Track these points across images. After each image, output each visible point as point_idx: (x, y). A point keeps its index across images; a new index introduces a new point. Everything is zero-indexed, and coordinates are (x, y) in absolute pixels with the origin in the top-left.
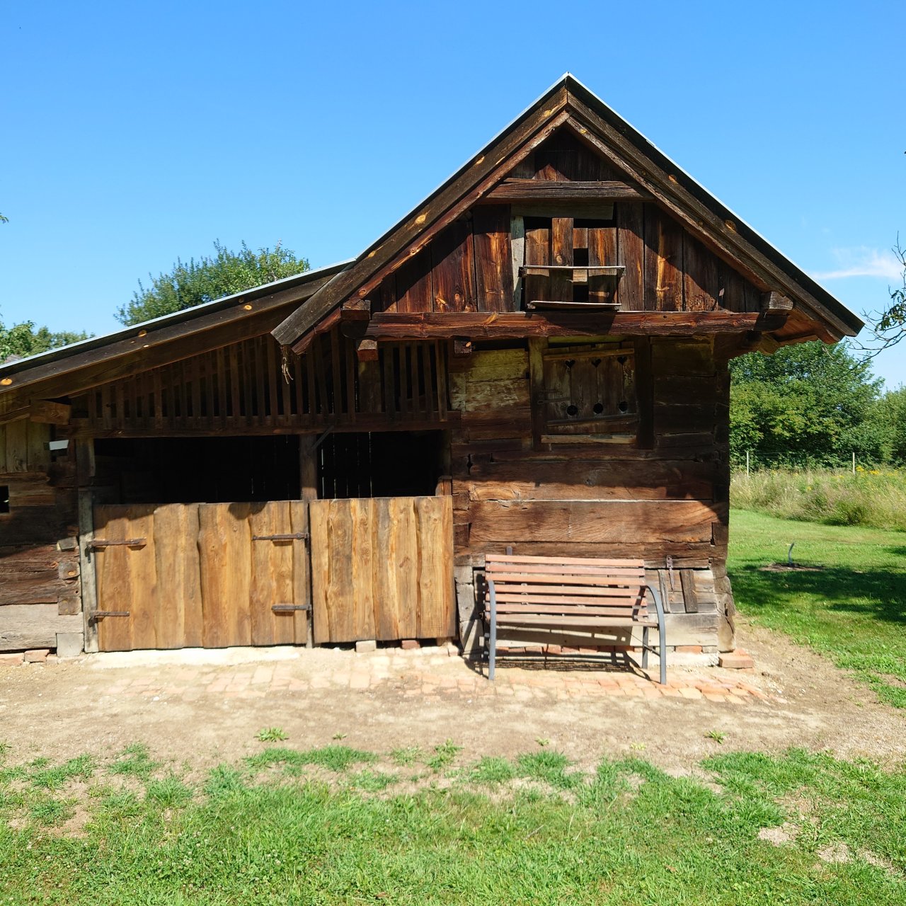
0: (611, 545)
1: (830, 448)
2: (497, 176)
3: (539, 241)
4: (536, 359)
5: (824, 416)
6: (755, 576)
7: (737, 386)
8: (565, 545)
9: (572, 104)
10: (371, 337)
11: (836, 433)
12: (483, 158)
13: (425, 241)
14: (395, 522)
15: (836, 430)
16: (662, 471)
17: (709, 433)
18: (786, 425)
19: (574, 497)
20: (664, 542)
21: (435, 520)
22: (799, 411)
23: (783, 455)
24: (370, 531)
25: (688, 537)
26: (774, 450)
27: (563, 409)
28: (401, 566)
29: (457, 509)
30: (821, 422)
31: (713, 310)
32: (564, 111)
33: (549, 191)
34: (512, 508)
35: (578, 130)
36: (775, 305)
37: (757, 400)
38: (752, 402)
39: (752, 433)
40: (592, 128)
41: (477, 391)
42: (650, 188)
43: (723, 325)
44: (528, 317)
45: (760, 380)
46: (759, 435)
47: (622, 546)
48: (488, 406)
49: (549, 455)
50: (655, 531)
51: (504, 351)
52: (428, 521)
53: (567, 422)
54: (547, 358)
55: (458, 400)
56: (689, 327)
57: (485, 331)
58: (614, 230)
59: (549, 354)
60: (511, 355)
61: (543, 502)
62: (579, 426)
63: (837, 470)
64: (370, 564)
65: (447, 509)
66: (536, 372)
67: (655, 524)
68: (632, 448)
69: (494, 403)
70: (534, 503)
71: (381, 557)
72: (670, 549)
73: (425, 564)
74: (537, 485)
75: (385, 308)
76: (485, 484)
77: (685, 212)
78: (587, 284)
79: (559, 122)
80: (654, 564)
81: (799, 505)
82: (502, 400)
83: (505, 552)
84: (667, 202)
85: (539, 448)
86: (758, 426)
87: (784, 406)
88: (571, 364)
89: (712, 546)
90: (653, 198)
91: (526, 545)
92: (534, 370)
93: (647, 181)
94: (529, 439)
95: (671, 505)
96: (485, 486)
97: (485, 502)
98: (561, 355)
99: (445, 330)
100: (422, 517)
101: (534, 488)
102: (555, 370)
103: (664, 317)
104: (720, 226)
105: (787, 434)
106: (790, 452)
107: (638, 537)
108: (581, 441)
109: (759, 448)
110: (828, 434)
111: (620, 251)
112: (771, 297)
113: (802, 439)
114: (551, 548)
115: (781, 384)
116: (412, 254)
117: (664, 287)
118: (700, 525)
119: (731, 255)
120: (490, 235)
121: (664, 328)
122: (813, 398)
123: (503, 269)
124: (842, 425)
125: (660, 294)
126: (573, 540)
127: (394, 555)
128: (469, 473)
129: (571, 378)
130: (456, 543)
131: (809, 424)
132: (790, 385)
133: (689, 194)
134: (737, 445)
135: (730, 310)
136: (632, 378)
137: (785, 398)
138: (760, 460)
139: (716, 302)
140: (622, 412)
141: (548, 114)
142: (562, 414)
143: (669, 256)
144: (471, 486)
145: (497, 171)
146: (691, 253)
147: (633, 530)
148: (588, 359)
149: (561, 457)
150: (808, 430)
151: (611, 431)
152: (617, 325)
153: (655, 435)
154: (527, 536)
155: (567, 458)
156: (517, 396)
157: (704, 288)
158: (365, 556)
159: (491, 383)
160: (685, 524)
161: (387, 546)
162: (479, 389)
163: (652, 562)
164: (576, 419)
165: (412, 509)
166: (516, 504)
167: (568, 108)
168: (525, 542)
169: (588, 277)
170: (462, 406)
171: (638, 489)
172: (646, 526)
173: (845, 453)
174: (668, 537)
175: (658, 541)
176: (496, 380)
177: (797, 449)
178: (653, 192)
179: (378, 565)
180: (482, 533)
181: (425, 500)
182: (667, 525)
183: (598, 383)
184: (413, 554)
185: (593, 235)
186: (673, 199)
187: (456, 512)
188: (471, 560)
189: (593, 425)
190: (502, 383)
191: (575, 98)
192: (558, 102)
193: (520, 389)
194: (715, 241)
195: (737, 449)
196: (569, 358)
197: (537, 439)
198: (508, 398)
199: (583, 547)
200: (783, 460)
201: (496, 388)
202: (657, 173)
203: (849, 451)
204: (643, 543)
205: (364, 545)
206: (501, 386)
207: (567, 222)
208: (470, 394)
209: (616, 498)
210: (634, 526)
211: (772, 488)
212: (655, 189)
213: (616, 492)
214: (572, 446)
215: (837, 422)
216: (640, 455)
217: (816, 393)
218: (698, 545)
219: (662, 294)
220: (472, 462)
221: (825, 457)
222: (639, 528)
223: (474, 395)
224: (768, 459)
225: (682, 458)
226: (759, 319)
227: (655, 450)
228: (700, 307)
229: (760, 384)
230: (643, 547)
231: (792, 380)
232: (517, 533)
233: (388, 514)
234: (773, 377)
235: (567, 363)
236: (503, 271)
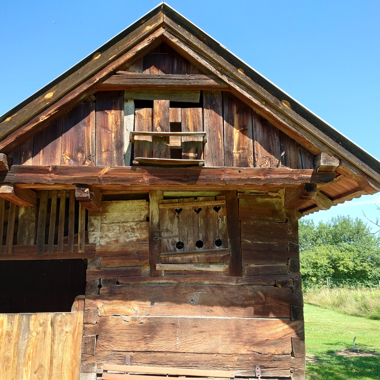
0: (210, 355)
1: (367, 278)
2: (110, 68)
3: (144, 117)
4: (154, 207)
5: (363, 262)
6: (334, 360)
7: (320, 247)
8: (173, 355)
9: (167, 22)
10: (8, 184)
11: (370, 271)
12: (100, 55)
13: (52, 111)
14: (34, 334)
15: (369, 269)
16: (250, 294)
17: (285, 265)
18: (345, 266)
19: (181, 314)
20: (253, 354)
21: (67, 332)
22: (350, 259)
23: (345, 280)
24: (13, 341)
25: (272, 350)
26: (340, 278)
27: (173, 244)
28: (35, 373)
29: (87, 323)
30: (362, 265)
31: (278, 167)
32: (161, 28)
33: (150, 80)
34: (131, 322)
35: (172, 40)
36: (325, 162)
37: (330, 254)
38: (327, 255)
39: (329, 269)
40: (181, 38)
41: (109, 230)
42: (225, 79)
43: (286, 178)
44: (134, 170)
45: (331, 244)
46: (332, 271)
47: (219, 357)
48: (117, 241)
49: (162, 279)
50: (245, 343)
51: (131, 201)
52: (60, 333)
53: (176, 254)
54: (161, 207)
55: (95, 236)
56: (259, 179)
57: (99, 180)
58: (200, 110)
59: (163, 203)
60: (136, 204)
61: (156, 318)
62: (185, 257)
63: (372, 289)
64: (9, 371)
65: (78, 323)
66: (153, 216)
67: (245, 338)
68: (226, 275)
69: (122, 239)
70: (149, 319)
71: (18, 365)
72: (258, 360)
73: (54, 371)
74: (152, 304)
75: (22, 161)
76: (111, 302)
77: (251, 95)
78: (180, 148)
79: (157, 34)
80: (247, 372)
81: (355, 308)
82: (128, 237)
83: (123, 361)
84: (237, 88)
85: (155, 274)
86: (331, 266)
87: (343, 257)
88: (179, 211)
89: (292, 358)
90: (227, 86)
91: (142, 354)
92: (152, 215)
93: (222, 73)
94: (147, 267)
95: (258, 322)
96: (111, 304)
97: (110, 318)
98: (173, 204)
99: (68, 179)
100: (56, 330)
101: (149, 306)
102: (167, 215)
103: (239, 172)
104: (278, 104)
105: (345, 270)
106: (348, 279)
107: (232, 349)
108: (186, 269)
109: (332, 277)
110: (365, 271)
111: (205, 124)
112: (322, 156)
113: (353, 273)
114: (162, 357)
115: (341, 246)
116: (41, 121)
117: (239, 150)
118: (281, 340)
119: (288, 125)
120: (108, 112)
121: (239, 180)
122: (357, 254)
123: (117, 135)
124: (372, 267)
125: (236, 155)
126: (180, 351)
127: (30, 363)
128: (99, 293)
129: (179, 222)
130: (84, 353)
131: (356, 266)
132: (345, 247)
133: (253, 82)
134: (322, 275)
135: (291, 168)
136: (225, 222)
137: (343, 253)
138: (334, 283)
139: (279, 162)
140: (217, 247)
141: (149, 28)
142: (172, 248)
143: (242, 129)
144: (99, 304)
145: (111, 64)
146: (258, 127)
147: (228, 343)
148: (192, 208)
149: (171, 281)
150: (356, 269)
151: (209, 262)
152: (203, 177)
153: (242, 265)
154: (143, 347)
155: (176, 282)
156: (139, 233)
157: (269, 151)
158: (6, 363)
159: (120, 224)
160: (269, 338)
161: (25, 355)
162: (111, 228)
163: (244, 371)
164: (182, 252)
165: (49, 323)
166: (135, 319)
167: (163, 25)
168: (141, 352)
169: (182, 143)
170: (96, 241)
171: (232, 308)
172: (238, 340)
173: (375, 280)
174: (256, 349)
175: (248, 353)
176: (124, 222)
177: (351, 278)
178: (227, 81)
179: (15, 372)
180: (106, 343)
181: (60, 316)
182: (255, 339)
183: (199, 225)
184: (46, 362)
185: (185, 113)
186: (241, 85)
187: (86, 326)
188: (96, 367)
189: (196, 256)
190: (128, 225)
191: (169, 19)
192: (156, 21)
193: (141, 229)
194: (274, 115)
195: (322, 277)
196: (178, 207)
197: (153, 267)
198: (132, 236)
199: (187, 357)
200: (345, 283)
201: (123, 228)
202: (229, 67)
203: (377, 280)
204: (236, 354)
205: (7, 354)
206: (128, 227)
207: (165, 103)
208: (104, 232)
209: (214, 315)
210: (228, 340)
211: (341, 298)
212: (228, 79)
213: (214, 310)
214: (179, 273)
215: (369, 265)
216: (232, 281)
217: (358, 251)
218: (281, 357)
219: (238, 155)
220: (102, 285)
221: (365, 282)
222: (232, 341)
223: (107, 233)
224: (338, 283)
225: (265, 284)
226: (313, 174)
227: (244, 277)
228: (267, 165)
229: (331, 246)
230: (236, 358)
231: (346, 245)
232: (134, 343)
233: (29, 327)
234: (336, 243)
235: (176, 210)
236: (116, 137)
